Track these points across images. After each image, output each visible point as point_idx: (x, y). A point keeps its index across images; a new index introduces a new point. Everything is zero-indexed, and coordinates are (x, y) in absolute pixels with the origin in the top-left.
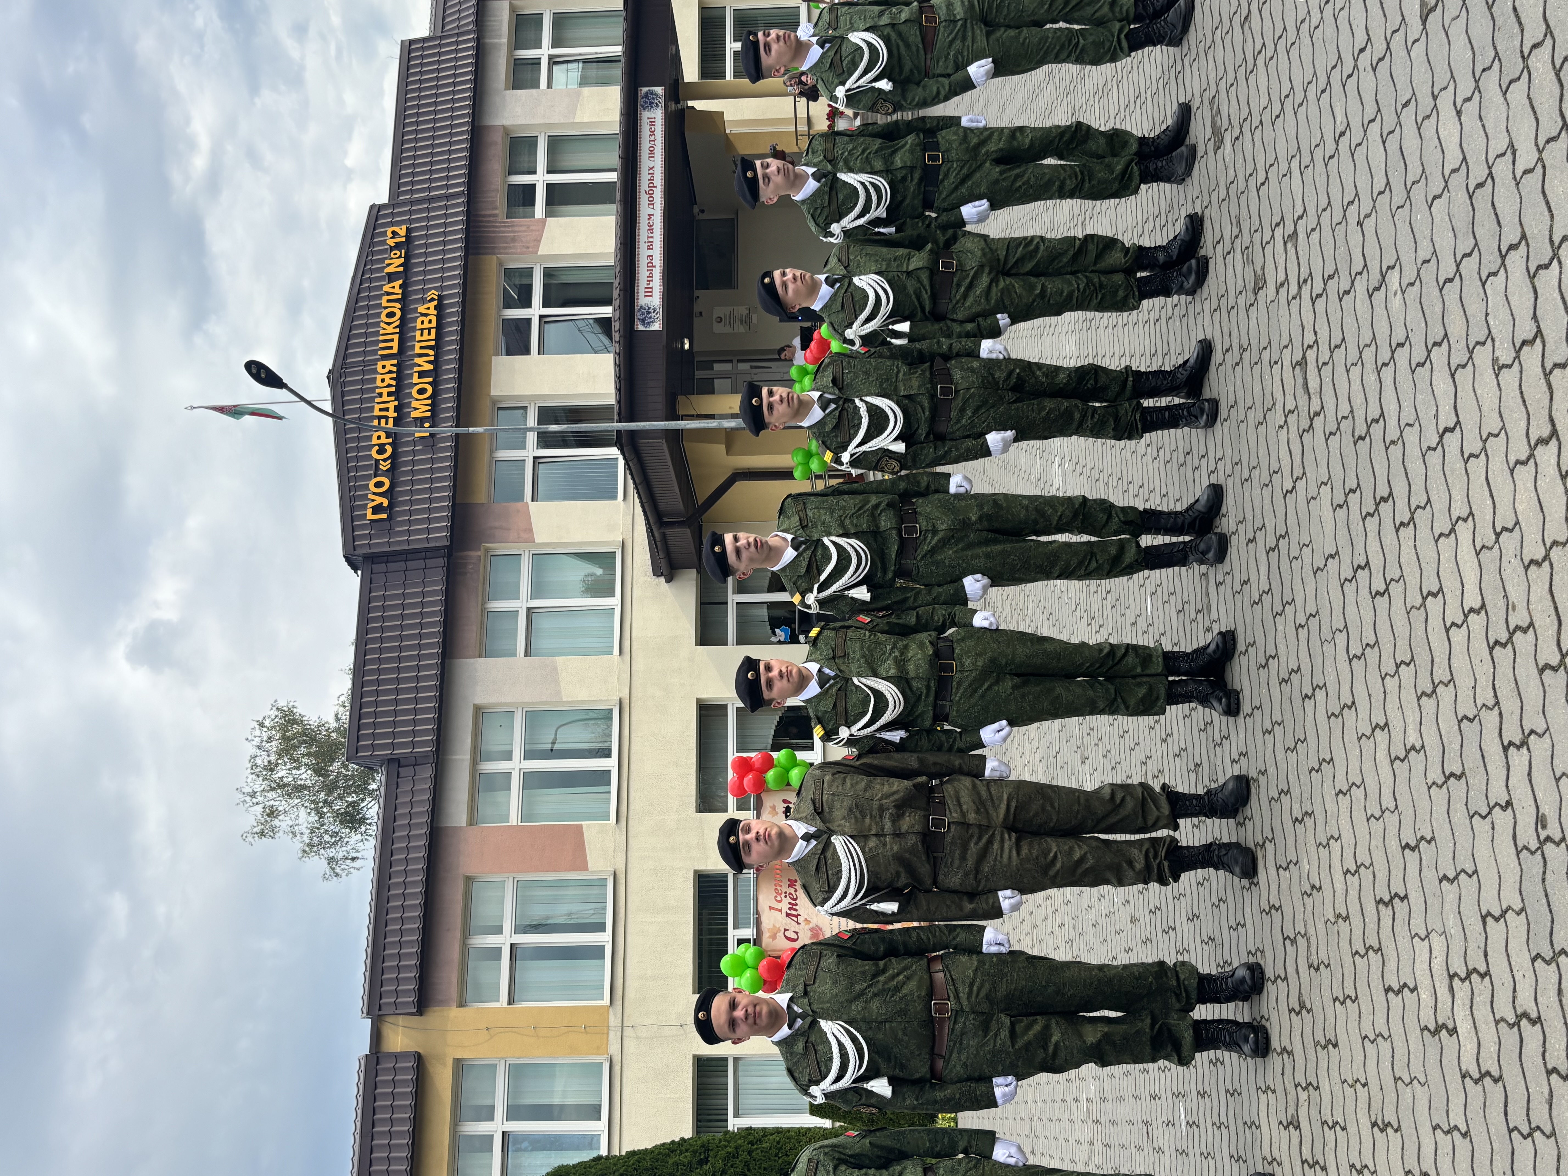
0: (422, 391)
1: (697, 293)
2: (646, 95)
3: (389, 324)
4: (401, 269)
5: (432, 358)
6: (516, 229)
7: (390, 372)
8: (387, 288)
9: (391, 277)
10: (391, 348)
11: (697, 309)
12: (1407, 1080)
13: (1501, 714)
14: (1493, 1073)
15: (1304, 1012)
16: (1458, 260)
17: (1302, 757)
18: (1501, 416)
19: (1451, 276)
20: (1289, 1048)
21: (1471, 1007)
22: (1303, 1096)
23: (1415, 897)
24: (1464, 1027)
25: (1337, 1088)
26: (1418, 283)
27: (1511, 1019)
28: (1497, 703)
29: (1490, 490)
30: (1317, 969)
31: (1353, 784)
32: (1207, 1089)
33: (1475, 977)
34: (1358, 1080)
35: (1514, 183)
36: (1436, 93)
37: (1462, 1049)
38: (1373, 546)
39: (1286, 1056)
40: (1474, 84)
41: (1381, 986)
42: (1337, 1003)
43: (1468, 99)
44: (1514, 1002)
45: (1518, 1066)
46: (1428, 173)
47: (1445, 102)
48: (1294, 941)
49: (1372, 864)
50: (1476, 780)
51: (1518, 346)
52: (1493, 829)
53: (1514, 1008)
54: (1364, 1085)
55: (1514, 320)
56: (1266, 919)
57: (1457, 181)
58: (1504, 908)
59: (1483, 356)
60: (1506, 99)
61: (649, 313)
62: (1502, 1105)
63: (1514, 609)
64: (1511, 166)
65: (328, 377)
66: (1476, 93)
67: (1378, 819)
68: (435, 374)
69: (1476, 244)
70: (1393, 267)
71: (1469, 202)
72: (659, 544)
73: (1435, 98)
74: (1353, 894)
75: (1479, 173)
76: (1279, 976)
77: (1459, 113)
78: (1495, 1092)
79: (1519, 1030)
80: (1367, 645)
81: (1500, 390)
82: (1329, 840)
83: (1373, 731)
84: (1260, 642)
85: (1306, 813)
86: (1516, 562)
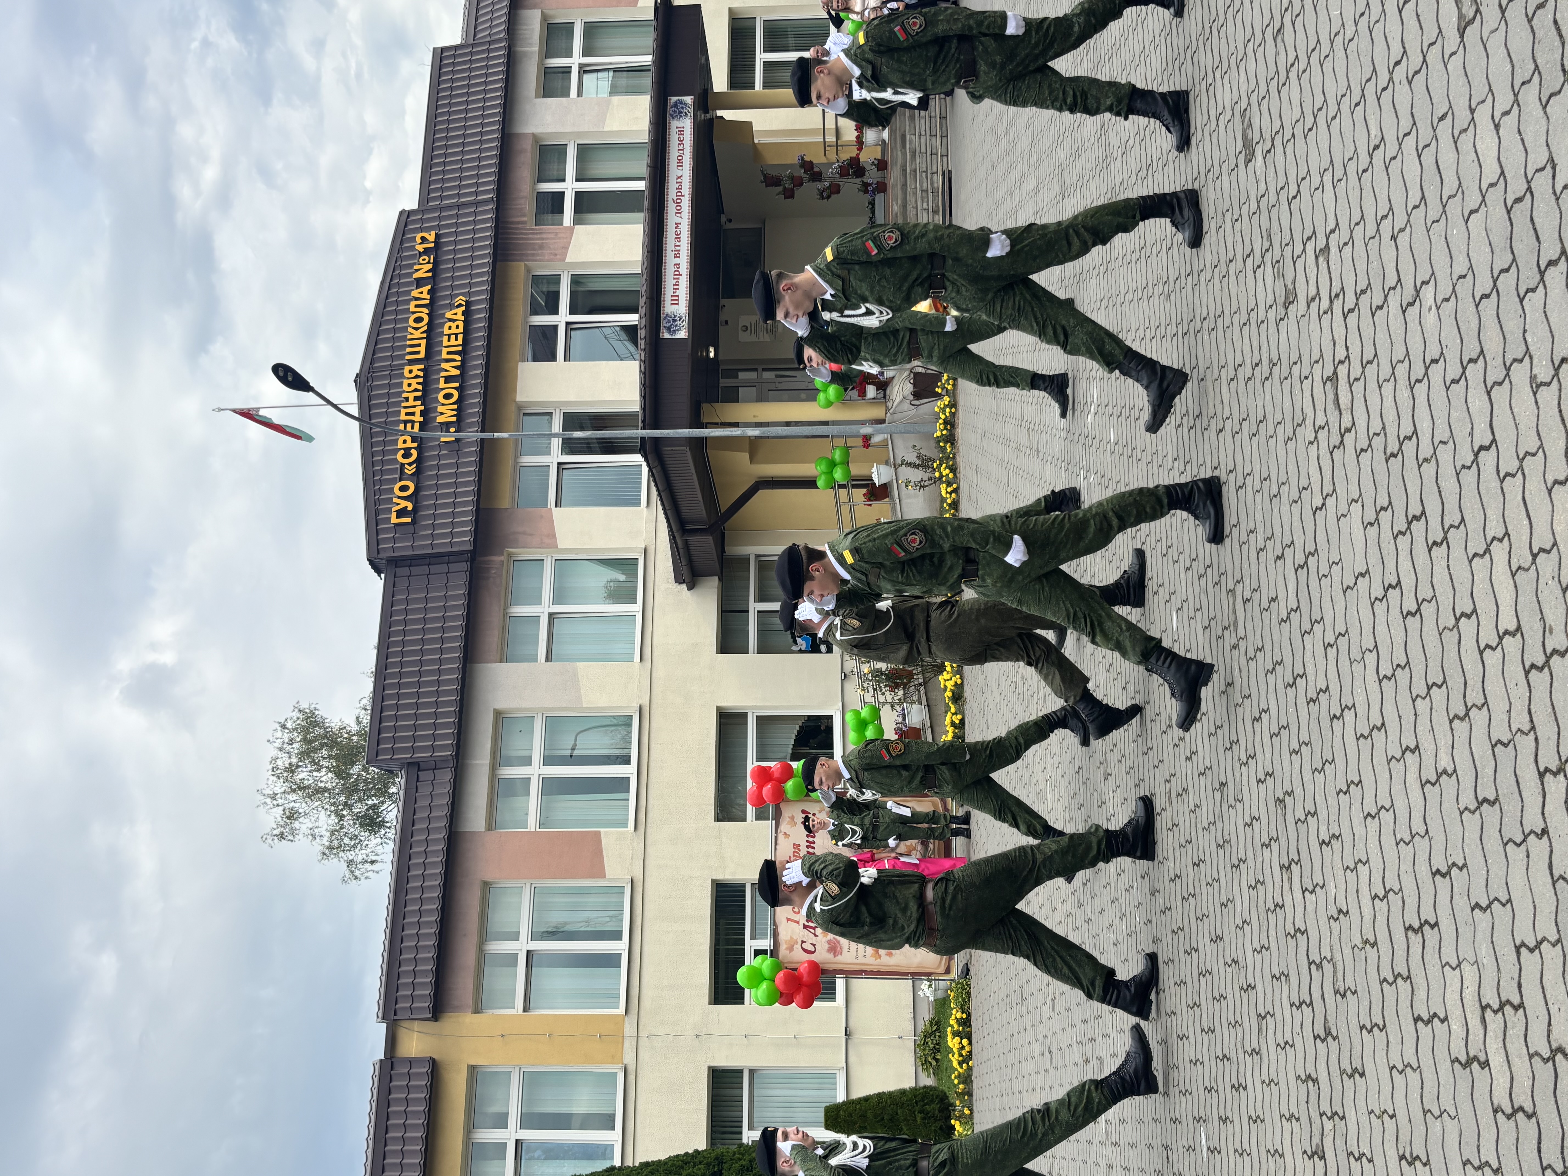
0: (448, 396)
1: (723, 301)
2: (675, 105)
3: (416, 329)
4: (430, 274)
5: (459, 364)
6: (544, 236)
7: (417, 377)
8: (415, 293)
9: (420, 283)
10: (418, 353)
11: (723, 317)
12: (1437, 1113)
13: (1536, 739)
14: (1526, 1109)
15: (1330, 1039)
16: (1495, 275)
17: (1330, 778)
18: (1539, 435)
19: (1487, 292)
20: (1314, 1076)
21: (1504, 1040)
22: (1328, 1125)
23: (1446, 924)
24: (1497, 1060)
25: (1364, 1119)
26: (1453, 298)
27: (1546, 1053)
28: (1533, 728)
29: (1527, 510)
30: (1344, 996)
31: (1383, 807)
32: (1229, 1114)
33: (1508, 1009)
34: (1385, 1111)
35: (1553, 198)
36: (1473, 106)
37: (1495, 1082)
38: (1405, 565)
39: (1310, 1083)
40: (1512, 97)
41: (1410, 1015)
42: (1364, 1031)
43: (1507, 113)
44: (1548, 1036)
45: (1553, 1102)
46: (1464, 188)
47: (1483, 115)
48: (1319, 966)
49: (1401, 890)
50: (1510, 806)
51: (1557, 364)
52: (1528, 857)
53: (1549, 1042)
54: (1391, 1117)
55: (1553, 336)
56: (1292, 942)
57: (1495, 196)
58: (1539, 939)
59: (1520, 373)
60: (1545, 113)
61: (675, 321)
62: (1535, 1142)
63: (1551, 632)
64: (1550, 181)
65: (355, 381)
66: (1515, 106)
67: (1407, 844)
68: (462, 378)
69: (1514, 260)
70: (1428, 283)
71: (1507, 217)
72: (681, 551)
73: (1472, 111)
74: (1381, 919)
75: (1517, 187)
76: (1304, 1002)
77: (1497, 127)
78: (1528, 1128)
79: (1554, 1065)
80: (1398, 665)
81: (1538, 408)
82: (1356, 864)
83: (1403, 754)
84: (1288, 661)
85: (1334, 835)
86: (1554, 585)
